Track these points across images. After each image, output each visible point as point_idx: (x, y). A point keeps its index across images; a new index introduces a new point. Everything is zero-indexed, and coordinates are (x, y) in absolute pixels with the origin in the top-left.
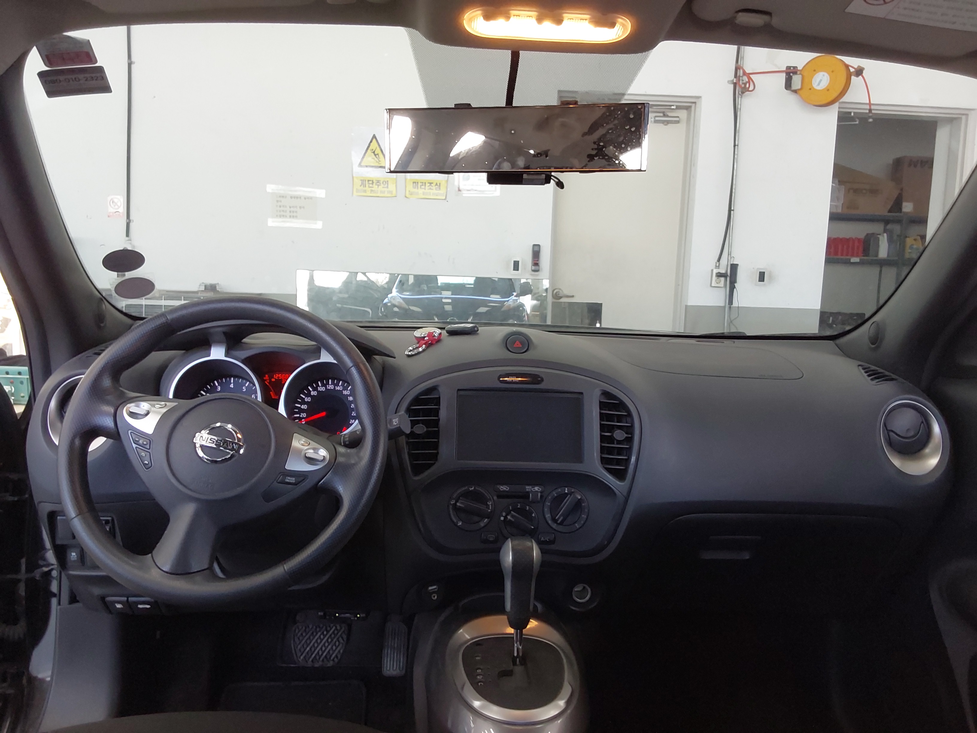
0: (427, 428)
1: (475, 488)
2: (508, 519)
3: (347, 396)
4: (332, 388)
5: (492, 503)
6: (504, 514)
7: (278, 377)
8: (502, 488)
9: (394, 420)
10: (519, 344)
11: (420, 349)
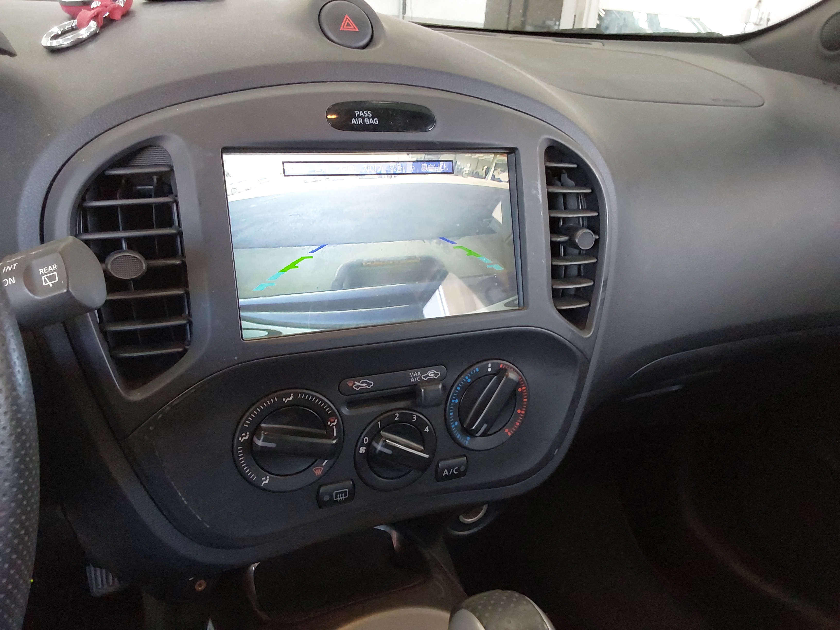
0: (147, 259)
1: (295, 395)
2: (377, 451)
5: (338, 421)
6: (366, 440)
8: (358, 387)
9: (41, 271)
10: (351, 23)
11: (84, 33)
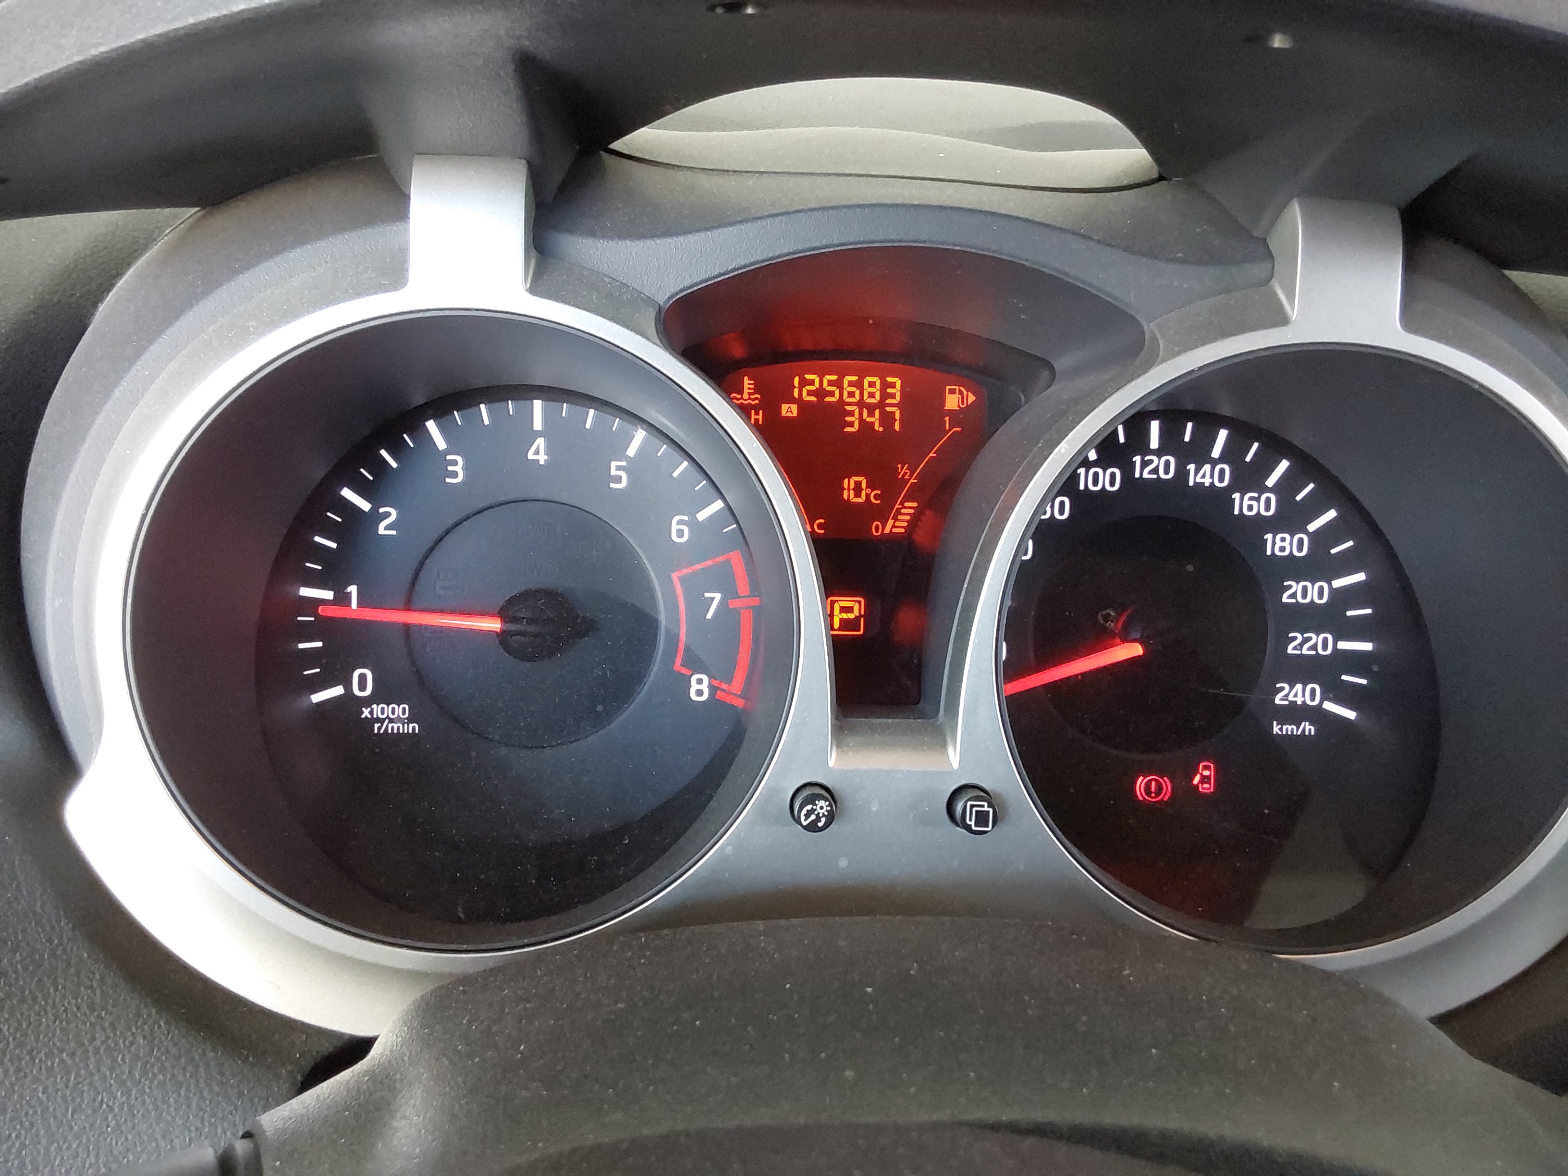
3: (1260, 525)
4: (1162, 475)
7: (821, 393)
